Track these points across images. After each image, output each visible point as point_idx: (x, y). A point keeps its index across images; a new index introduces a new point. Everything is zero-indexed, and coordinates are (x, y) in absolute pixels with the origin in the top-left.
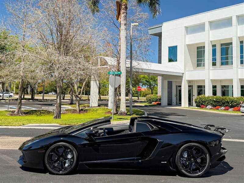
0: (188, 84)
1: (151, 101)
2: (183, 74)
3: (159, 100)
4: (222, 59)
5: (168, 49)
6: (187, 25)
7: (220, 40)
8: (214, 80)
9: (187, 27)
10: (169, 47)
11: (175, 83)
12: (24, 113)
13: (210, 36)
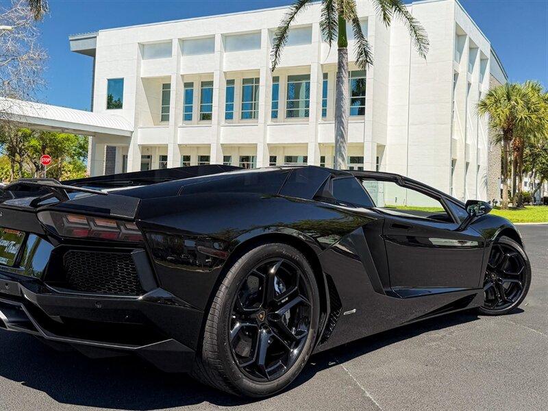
0: (142, 152)
2: (132, 132)
4: (202, 108)
5: (106, 82)
6: (142, 41)
7: (200, 75)
8: (186, 145)
9: (143, 45)
10: (109, 80)
11: (121, 150)
13: (181, 67)
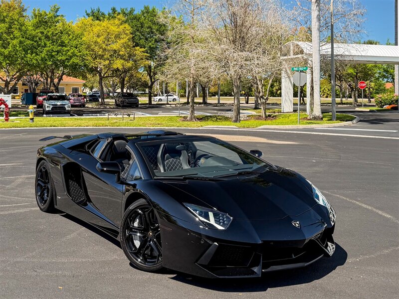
1: (383, 104)
3: (396, 102)
12: (198, 119)
